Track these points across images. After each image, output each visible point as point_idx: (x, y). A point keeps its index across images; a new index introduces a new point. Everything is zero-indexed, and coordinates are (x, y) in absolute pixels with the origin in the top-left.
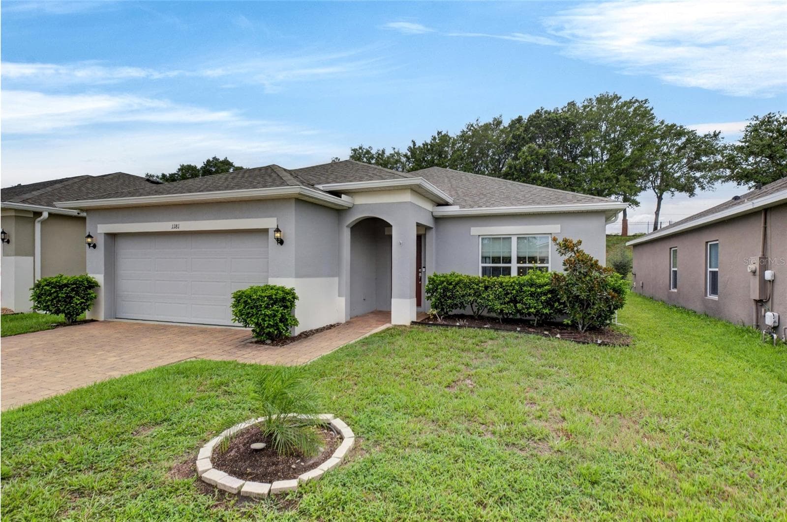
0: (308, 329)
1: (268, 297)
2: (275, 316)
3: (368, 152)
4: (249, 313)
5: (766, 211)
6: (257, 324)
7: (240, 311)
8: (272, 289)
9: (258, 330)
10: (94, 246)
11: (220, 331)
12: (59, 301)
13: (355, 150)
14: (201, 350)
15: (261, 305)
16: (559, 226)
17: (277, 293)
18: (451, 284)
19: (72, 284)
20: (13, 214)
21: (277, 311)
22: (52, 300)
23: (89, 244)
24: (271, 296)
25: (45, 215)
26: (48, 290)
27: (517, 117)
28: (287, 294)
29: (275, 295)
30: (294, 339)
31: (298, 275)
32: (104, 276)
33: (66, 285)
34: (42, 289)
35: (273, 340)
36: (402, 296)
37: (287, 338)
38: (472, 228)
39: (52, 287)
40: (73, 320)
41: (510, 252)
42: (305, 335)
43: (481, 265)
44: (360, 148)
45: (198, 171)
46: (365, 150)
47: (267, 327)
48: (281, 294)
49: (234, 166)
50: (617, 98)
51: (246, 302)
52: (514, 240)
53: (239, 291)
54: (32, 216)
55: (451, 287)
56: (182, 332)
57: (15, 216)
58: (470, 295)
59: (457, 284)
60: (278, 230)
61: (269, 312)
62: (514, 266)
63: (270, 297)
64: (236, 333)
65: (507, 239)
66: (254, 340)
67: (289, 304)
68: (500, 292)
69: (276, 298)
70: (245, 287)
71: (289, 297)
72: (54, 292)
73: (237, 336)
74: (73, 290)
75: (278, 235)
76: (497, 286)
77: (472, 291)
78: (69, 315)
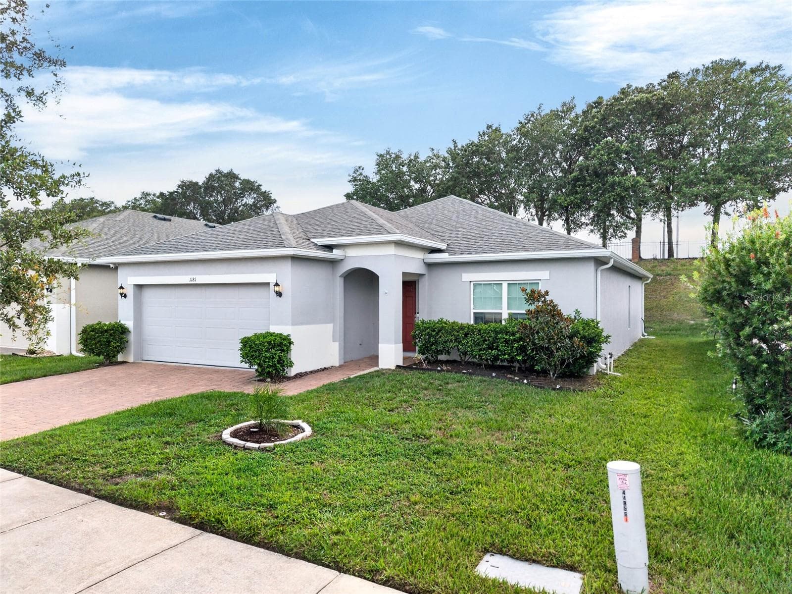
0: (303, 371)
1: (268, 342)
2: (274, 358)
3: (398, 157)
4: (253, 355)
6: (259, 365)
7: (246, 354)
8: (271, 335)
9: (260, 370)
10: (125, 296)
11: (230, 372)
12: (101, 345)
13: (381, 156)
14: (216, 385)
15: (262, 349)
16: (548, 272)
17: (276, 339)
18: (434, 331)
19: (110, 330)
21: (275, 354)
22: (96, 344)
23: (121, 294)
24: (271, 341)
25: (79, 266)
26: (93, 335)
27: (595, 99)
28: (284, 339)
29: (274, 341)
30: (289, 379)
31: (294, 323)
32: (134, 322)
33: (106, 331)
34: (88, 334)
35: (272, 379)
36: (388, 342)
37: (285, 377)
38: (463, 274)
39: (96, 333)
40: (110, 360)
41: (502, 298)
42: (299, 376)
43: (473, 311)
44: (388, 153)
45: (201, 187)
46: (393, 156)
47: (267, 367)
48: (278, 340)
49: (240, 179)
50: (739, 64)
51: (250, 346)
52: (505, 285)
53: (245, 338)
55: (434, 333)
56: (199, 372)
58: (451, 341)
59: (439, 331)
60: (277, 285)
61: (268, 355)
62: (505, 312)
63: (269, 343)
64: (243, 373)
65: (498, 284)
66: (257, 379)
67: (285, 348)
68: (478, 339)
69: (274, 343)
70: (250, 334)
71: (285, 342)
72: (98, 337)
73: (244, 376)
74: (111, 335)
75: (277, 289)
76: (475, 333)
77: (453, 338)
78: (108, 357)
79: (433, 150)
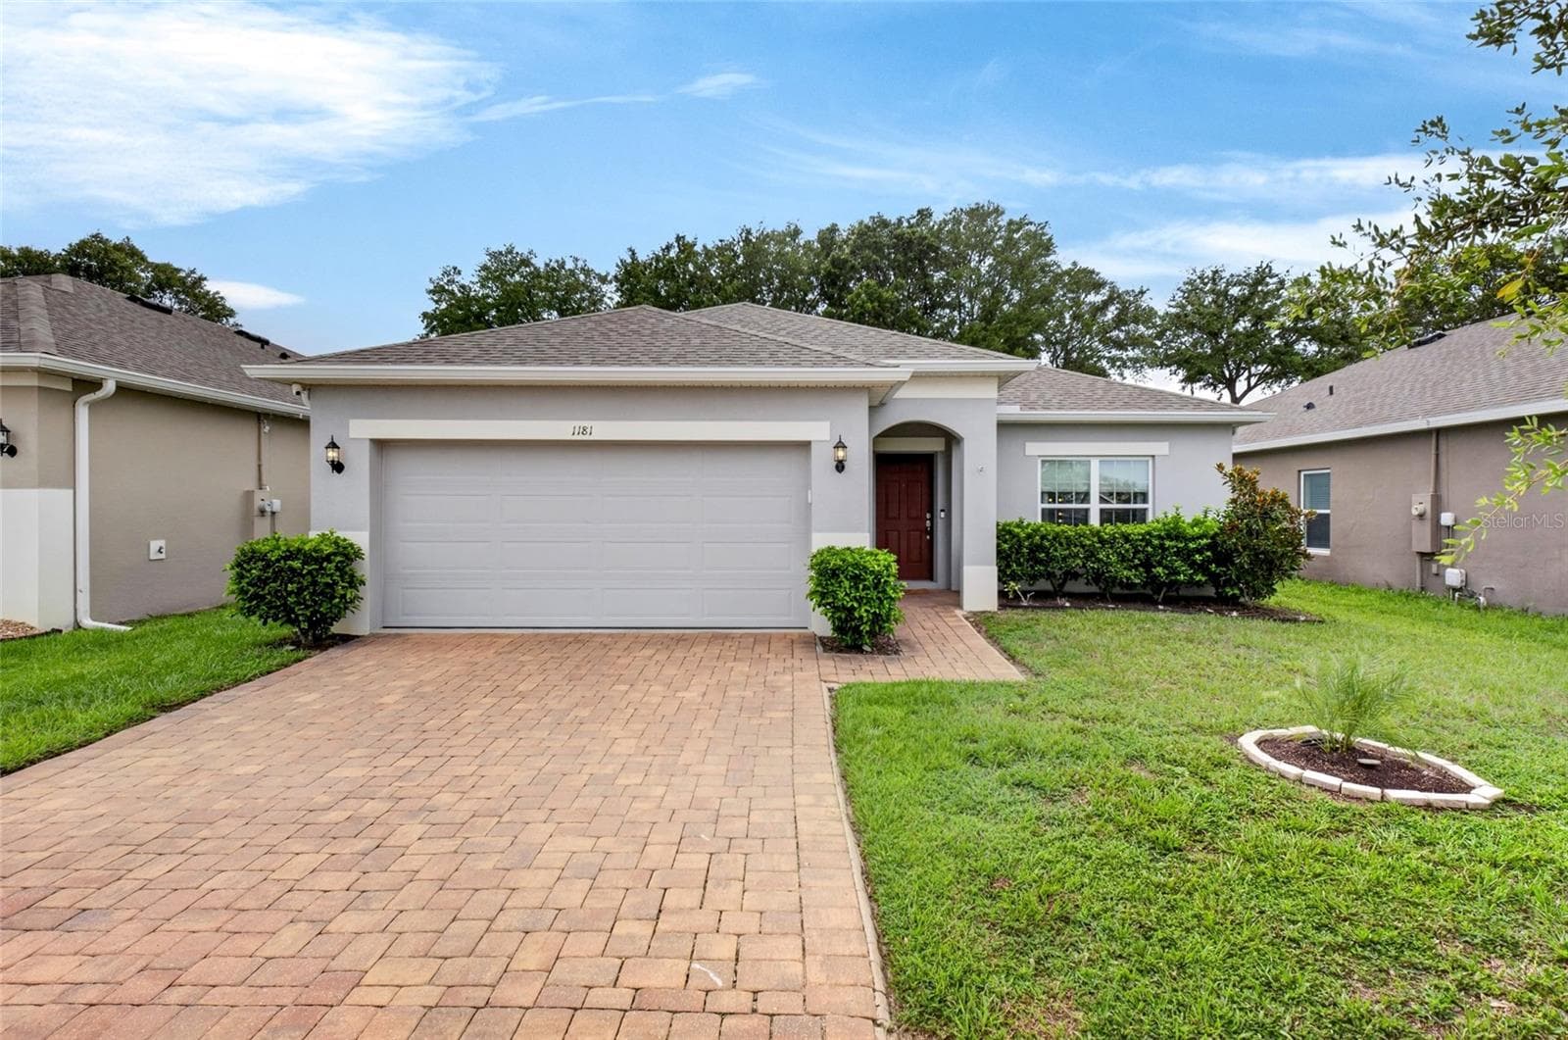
5: (1439, 432)
10: (340, 469)
16: (1167, 444)
20: (34, 381)
23: (331, 463)
25: (110, 387)
27: (828, 225)
32: (372, 534)
35: (872, 645)
36: (979, 562)
38: (1027, 444)
41: (1089, 485)
43: (1041, 506)
52: (1095, 464)
54: (70, 389)
57: (39, 387)
62: (1095, 507)
65: (1084, 461)
75: (841, 454)
76: (1121, 540)
79: (577, 260)
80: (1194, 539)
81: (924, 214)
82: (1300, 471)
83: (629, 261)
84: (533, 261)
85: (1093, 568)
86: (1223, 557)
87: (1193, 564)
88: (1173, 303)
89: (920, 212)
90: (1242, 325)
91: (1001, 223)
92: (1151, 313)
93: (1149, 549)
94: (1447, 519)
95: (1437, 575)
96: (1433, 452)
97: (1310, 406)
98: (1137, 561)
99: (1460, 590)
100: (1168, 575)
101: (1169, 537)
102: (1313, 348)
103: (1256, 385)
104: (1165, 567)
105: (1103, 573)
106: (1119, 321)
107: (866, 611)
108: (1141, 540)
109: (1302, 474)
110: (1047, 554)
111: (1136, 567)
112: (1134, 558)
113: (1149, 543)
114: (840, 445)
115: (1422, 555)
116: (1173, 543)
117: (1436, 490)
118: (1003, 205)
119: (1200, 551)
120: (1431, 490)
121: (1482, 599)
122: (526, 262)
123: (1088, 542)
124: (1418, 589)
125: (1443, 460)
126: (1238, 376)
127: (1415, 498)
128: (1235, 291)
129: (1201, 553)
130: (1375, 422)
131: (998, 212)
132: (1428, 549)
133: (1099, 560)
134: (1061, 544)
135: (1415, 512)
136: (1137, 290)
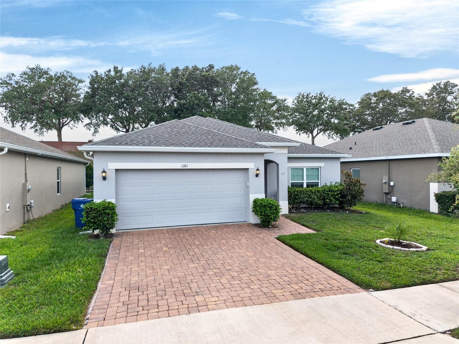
5: (389, 160)
16: (324, 163)
23: (104, 177)
32: (115, 200)
41: (303, 175)
43: (291, 182)
62: (305, 182)
75: (258, 172)
80: (335, 191)
81: (211, 67)
82: (351, 169)
83: (94, 75)
84: (49, 72)
85: (310, 200)
86: (343, 196)
87: (336, 199)
88: (294, 104)
89: (210, 65)
90: (316, 112)
91: (239, 72)
92: (287, 107)
93: (324, 195)
94: (392, 184)
95: (389, 199)
96: (388, 165)
97: (351, 148)
98: (321, 198)
99: (396, 202)
100: (329, 202)
101: (329, 191)
102: (336, 121)
103: (320, 133)
104: (329, 200)
105: (313, 202)
106: (278, 110)
107: (273, 216)
108: (322, 192)
109: (352, 169)
110: (299, 197)
111: (321, 200)
112: (320, 197)
113: (325, 193)
114: (258, 170)
115: (386, 193)
116: (330, 193)
117: (389, 176)
118: (239, 66)
119: (337, 195)
120: (388, 175)
121: (402, 205)
122: (46, 73)
123: (309, 193)
124: (385, 203)
125: (390, 168)
126: (314, 129)
127: (384, 177)
128: (314, 101)
129: (338, 195)
130: (373, 156)
131: (238, 68)
132: (387, 192)
133: (312, 198)
134: (302, 194)
135: (384, 182)
136: (283, 99)
